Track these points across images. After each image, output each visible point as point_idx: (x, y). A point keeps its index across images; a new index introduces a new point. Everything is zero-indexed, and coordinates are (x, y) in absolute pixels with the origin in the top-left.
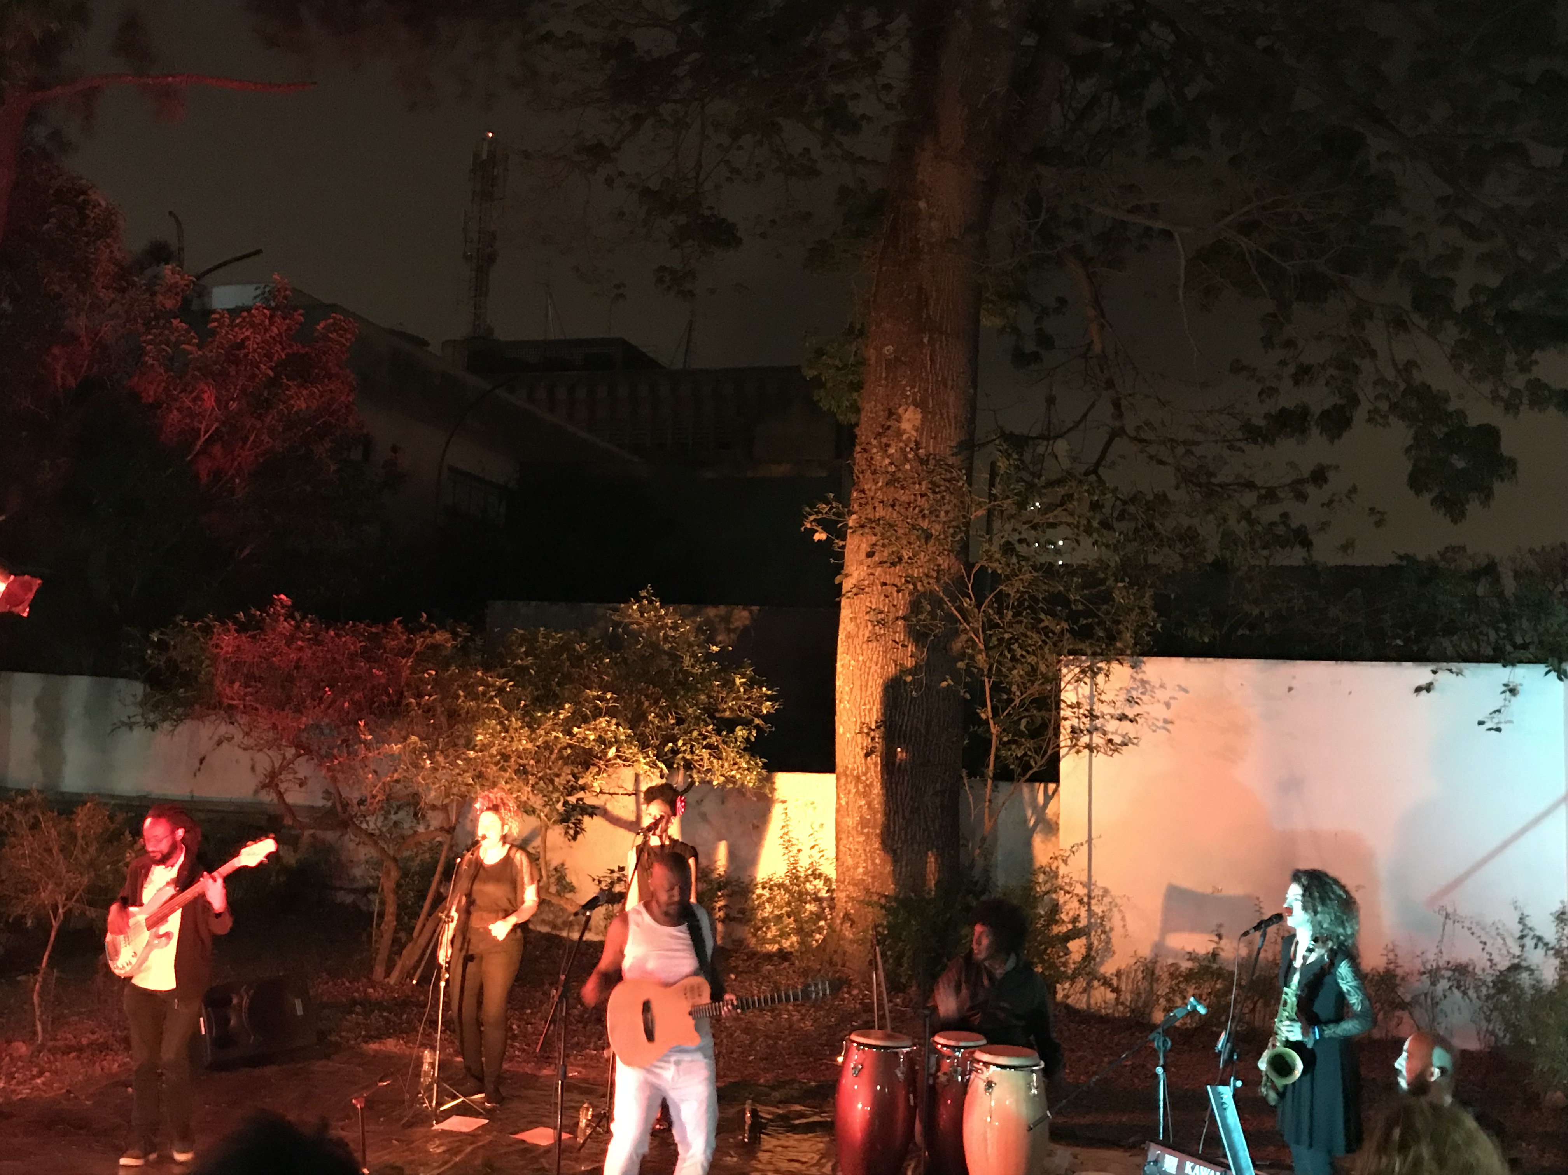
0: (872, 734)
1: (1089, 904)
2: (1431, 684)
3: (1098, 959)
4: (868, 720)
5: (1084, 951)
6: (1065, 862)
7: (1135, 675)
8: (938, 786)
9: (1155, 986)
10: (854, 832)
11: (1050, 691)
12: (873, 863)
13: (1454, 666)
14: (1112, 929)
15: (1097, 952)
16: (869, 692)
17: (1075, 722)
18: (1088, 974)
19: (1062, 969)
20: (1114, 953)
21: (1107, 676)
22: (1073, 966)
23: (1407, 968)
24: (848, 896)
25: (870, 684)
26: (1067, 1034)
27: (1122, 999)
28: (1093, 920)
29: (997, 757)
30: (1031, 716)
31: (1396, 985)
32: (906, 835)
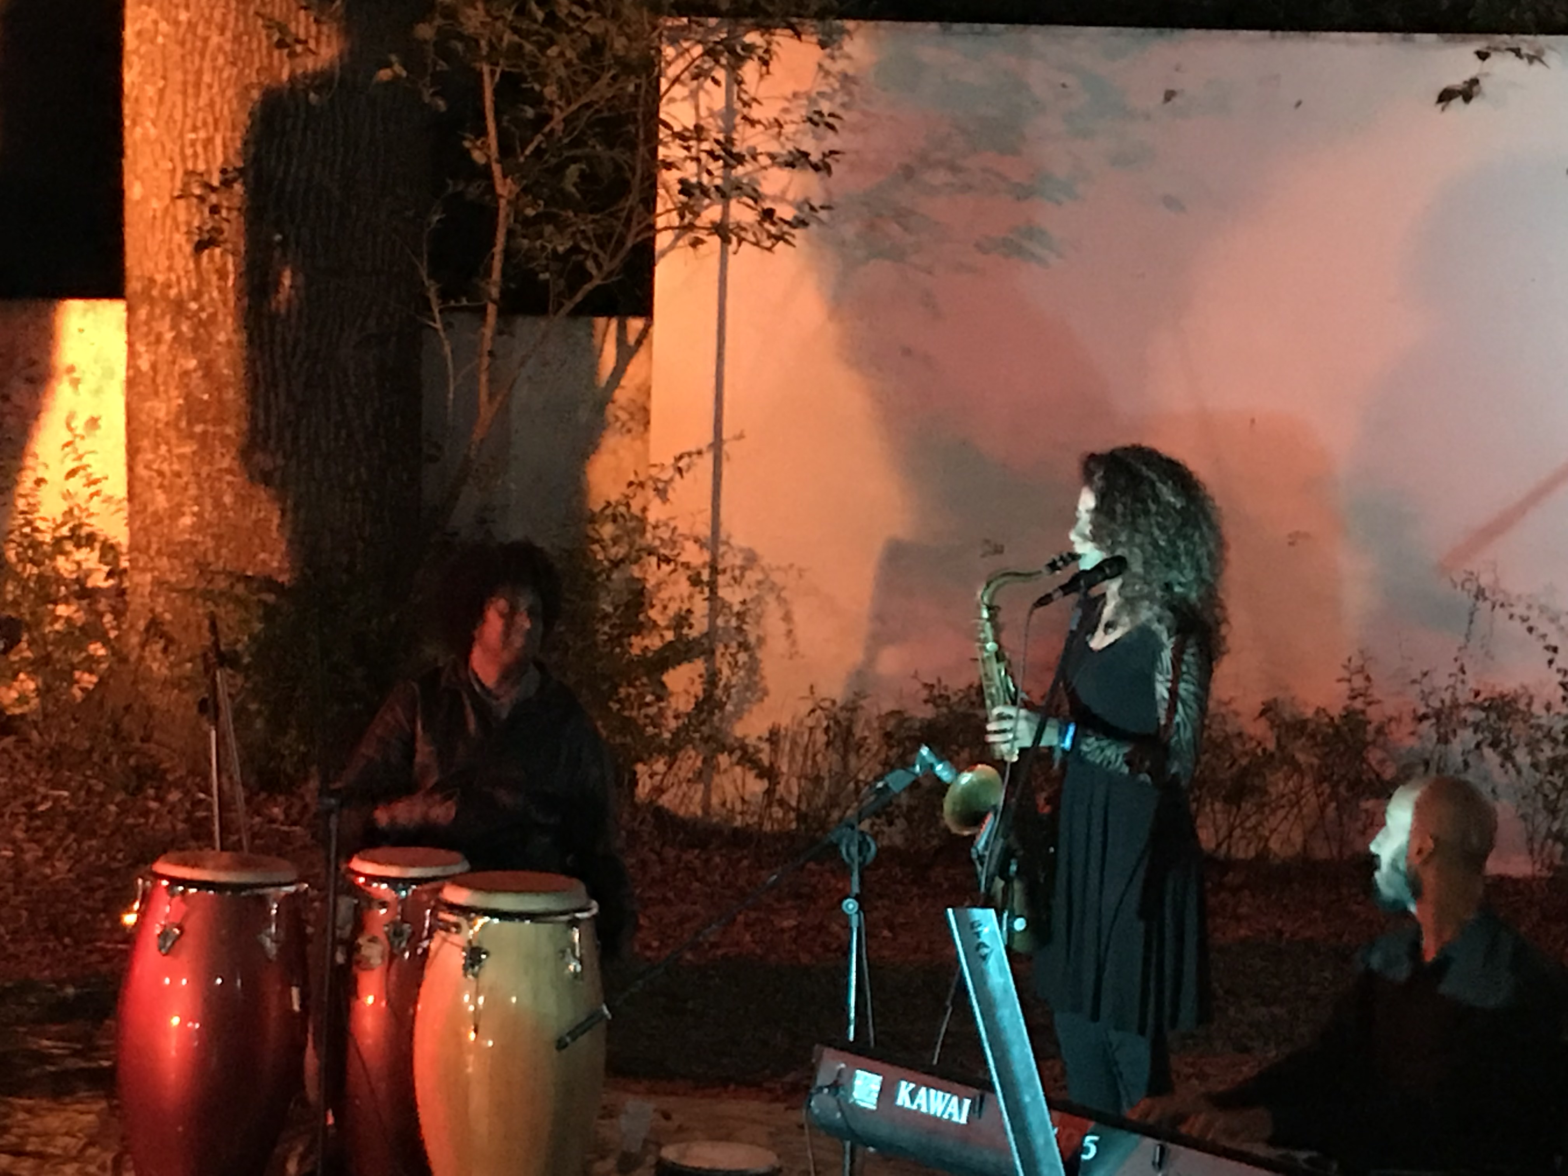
0: (213, 198)
1: (713, 585)
2: (1475, 82)
3: (729, 708)
4: (201, 167)
5: (698, 689)
6: (662, 493)
7: (827, 63)
8: (372, 323)
9: (853, 761)
10: (172, 434)
11: (634, 99)
12: (218, 503)
13: (1527, 42)
14: (761, 640)
15: (727, 688)
16: (203, 101)
17: (690, 171)
18: (706, 740)
19: (650, 730)
20: (766, 693)
21: (766, 63)
22: (673, 724)
23: (1390, 707)
24: (159, 583)
25: (207, 78)
26: (657, 870)
27: (781, 789)
28: (720, 622)
29: (508, 254)
30: (588, 159)
31: (1366, 745)
32: (295, 439)
